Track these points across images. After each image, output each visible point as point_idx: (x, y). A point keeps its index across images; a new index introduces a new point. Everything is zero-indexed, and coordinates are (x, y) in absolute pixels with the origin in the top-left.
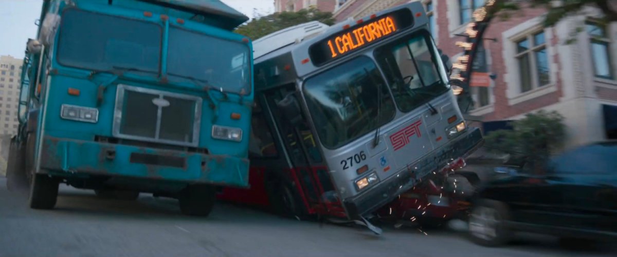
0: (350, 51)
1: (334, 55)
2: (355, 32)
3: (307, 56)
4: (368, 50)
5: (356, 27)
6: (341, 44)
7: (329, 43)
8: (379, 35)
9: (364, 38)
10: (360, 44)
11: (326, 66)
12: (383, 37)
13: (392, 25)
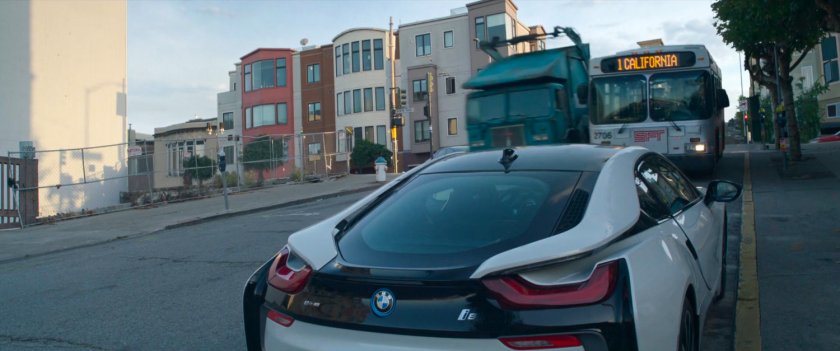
0: (633, 70)
1: (620, 69)
2: (642, 58)
3: (598, 64)
4: (647, 73)
5: (645, 55)
6: (628, 64)
7: (619, 61)
8: (661, 65)
9: (648, 65)
10: (642, 67)
11: (610, 74)
12: (664, 67)
13: (676, 61)
